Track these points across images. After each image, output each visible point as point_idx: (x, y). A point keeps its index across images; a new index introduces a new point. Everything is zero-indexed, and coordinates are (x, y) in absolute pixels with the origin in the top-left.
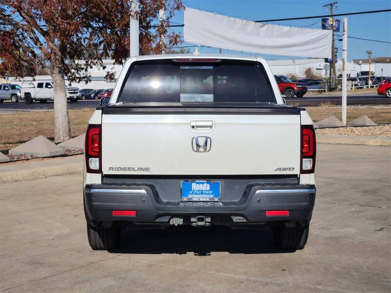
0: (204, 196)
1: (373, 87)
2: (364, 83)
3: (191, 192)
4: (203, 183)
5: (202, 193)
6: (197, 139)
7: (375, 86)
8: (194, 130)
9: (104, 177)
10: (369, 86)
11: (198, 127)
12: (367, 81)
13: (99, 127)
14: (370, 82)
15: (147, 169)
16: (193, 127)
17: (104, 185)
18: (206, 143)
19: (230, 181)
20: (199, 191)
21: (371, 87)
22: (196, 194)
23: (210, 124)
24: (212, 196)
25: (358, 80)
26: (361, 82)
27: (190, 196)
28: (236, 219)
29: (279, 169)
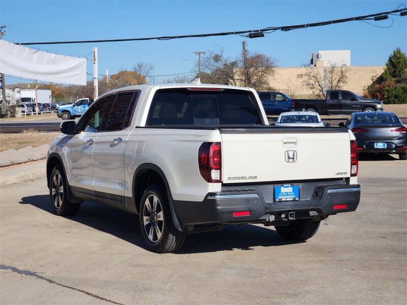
0: (289, 196)
1: (40, 114)
2: (32, 110)
3: (280, 194)
4: (288, 187)
5: (287, 195)
6: (288, 153)
7: (42, 112)
8: (285, 145)
9: (224, 185)
10: (37, 112)
11: (288, 143)
12: (34, 108)
13: (219, 144)
14: (37, 109)
15: (255, 177)
16: (285, 143)
17: (223, 193)
18: (294, 155)
19: (309, 184)
20: (286, 193)
21: (39, 114)
22: (284, 195)
23: (295, 140)
24: (294, 197)
25: (26, 107)
26: (29, 108)
27: (280, 197)
28: (312, 213)
29: (338, 174)
